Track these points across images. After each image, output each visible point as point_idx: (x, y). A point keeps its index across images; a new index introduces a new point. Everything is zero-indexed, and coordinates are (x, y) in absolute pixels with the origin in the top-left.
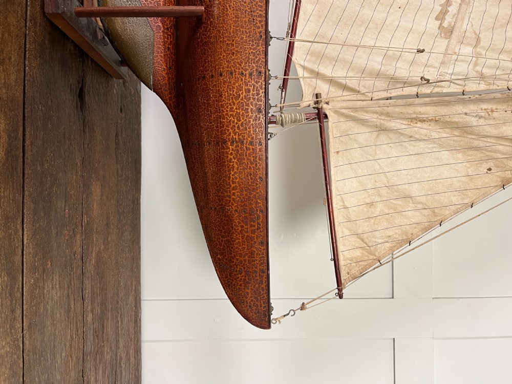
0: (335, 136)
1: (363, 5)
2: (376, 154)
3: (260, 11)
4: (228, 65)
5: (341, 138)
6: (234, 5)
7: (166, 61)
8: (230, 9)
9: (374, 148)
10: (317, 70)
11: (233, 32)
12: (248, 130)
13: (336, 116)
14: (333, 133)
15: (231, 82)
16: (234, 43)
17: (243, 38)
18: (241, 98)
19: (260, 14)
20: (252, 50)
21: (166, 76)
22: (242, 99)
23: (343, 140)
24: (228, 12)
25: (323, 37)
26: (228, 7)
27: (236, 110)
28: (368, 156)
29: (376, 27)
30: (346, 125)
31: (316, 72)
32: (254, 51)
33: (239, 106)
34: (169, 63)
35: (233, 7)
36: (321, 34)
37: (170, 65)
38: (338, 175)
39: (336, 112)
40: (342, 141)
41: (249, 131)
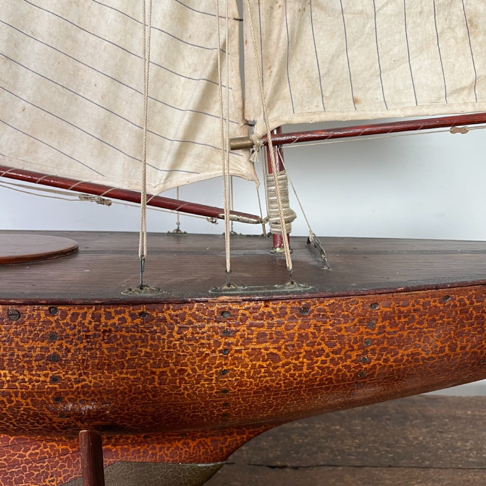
0: (321, 108)
1: (29, 34)
2: (362, 12)
3: (84, 316)
4: (206, 380)
5: (326, 94)
6: (74, 374)
7: (169, 441)
8: (84, 380)
9: (349, 16)
10: (177, 144)
11: (135, 373)
12: (343, 332)
13: (279, 104)
14: (315, 113)
15: (242, 373)
16: (158, 371)
17: (146, 352)
18: (275, 351)
19: (93, 318)
20: (174, 334)
21: (197, 441)
22: (279, 349)
23: (330, 88)
24: (92, 384)
25: (105, 126)
26: (80, 385)
27: (301, 360)
28: (367, 30)
29: (74, 5)
30: (298, 84)
31: (181, 146)
32: (176, 329)
33: (293, 355)
34: (174, 436)
35: (80, 375)
36: (99, 131)
37: (178, 436)
38: (404, 100)
39: (270, 105)
40: (333, 92)
41: (347, 331)
